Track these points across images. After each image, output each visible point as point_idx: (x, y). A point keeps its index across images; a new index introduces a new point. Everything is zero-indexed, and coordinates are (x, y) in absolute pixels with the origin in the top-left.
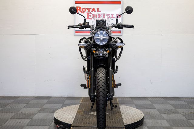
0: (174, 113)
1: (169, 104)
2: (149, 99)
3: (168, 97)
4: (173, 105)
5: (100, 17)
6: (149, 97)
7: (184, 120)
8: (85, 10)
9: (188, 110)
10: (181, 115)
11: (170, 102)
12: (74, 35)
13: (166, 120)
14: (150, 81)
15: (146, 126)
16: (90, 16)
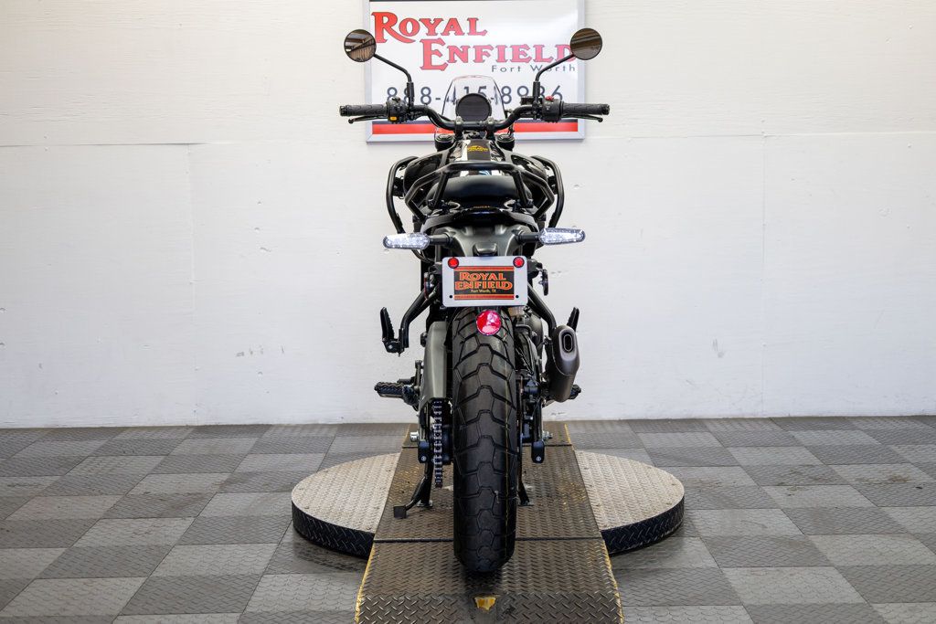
0: (818, 480)
1: (799, 444)
2: (708, 425)
3: (792, 415)
4: (814, 450)
5: (484, 57)
6: (709, 420)
7: (861, 509)
8: (416, 29)
9: (880, 467)
10: (849, 488)
11: (800, 435)
12: (369, 143)
13: (786, 511)
14: (715, 344)
15: (697, 534)
16: (440, 55)
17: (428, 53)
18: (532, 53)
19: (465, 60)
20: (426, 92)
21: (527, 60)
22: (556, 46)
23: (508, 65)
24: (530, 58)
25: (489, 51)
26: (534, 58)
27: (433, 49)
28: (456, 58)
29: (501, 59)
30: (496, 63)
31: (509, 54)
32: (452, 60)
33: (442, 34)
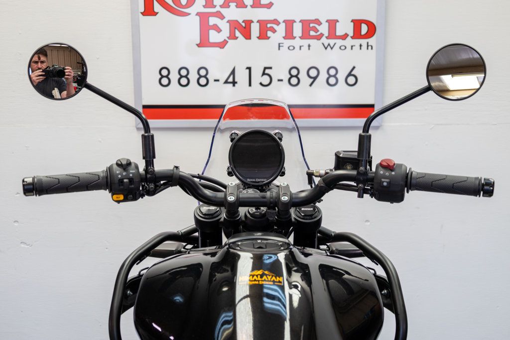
8: (192, 1)
16: (219, 30)
17: (205, 28)
18: (324, 29)
19: (248, 36)
20: (203, 72)
21: (319, 37)
22: (353, 21)
23: (297, 42)
24: (322, 35)
25: (275, 26)
26: (326, 34)
27: (211, 23)
28: (238, 34)
29: (289, 35)
30: (283, 40)
31: (298, 30)
32: (233, 37)
33: (221, 6)
